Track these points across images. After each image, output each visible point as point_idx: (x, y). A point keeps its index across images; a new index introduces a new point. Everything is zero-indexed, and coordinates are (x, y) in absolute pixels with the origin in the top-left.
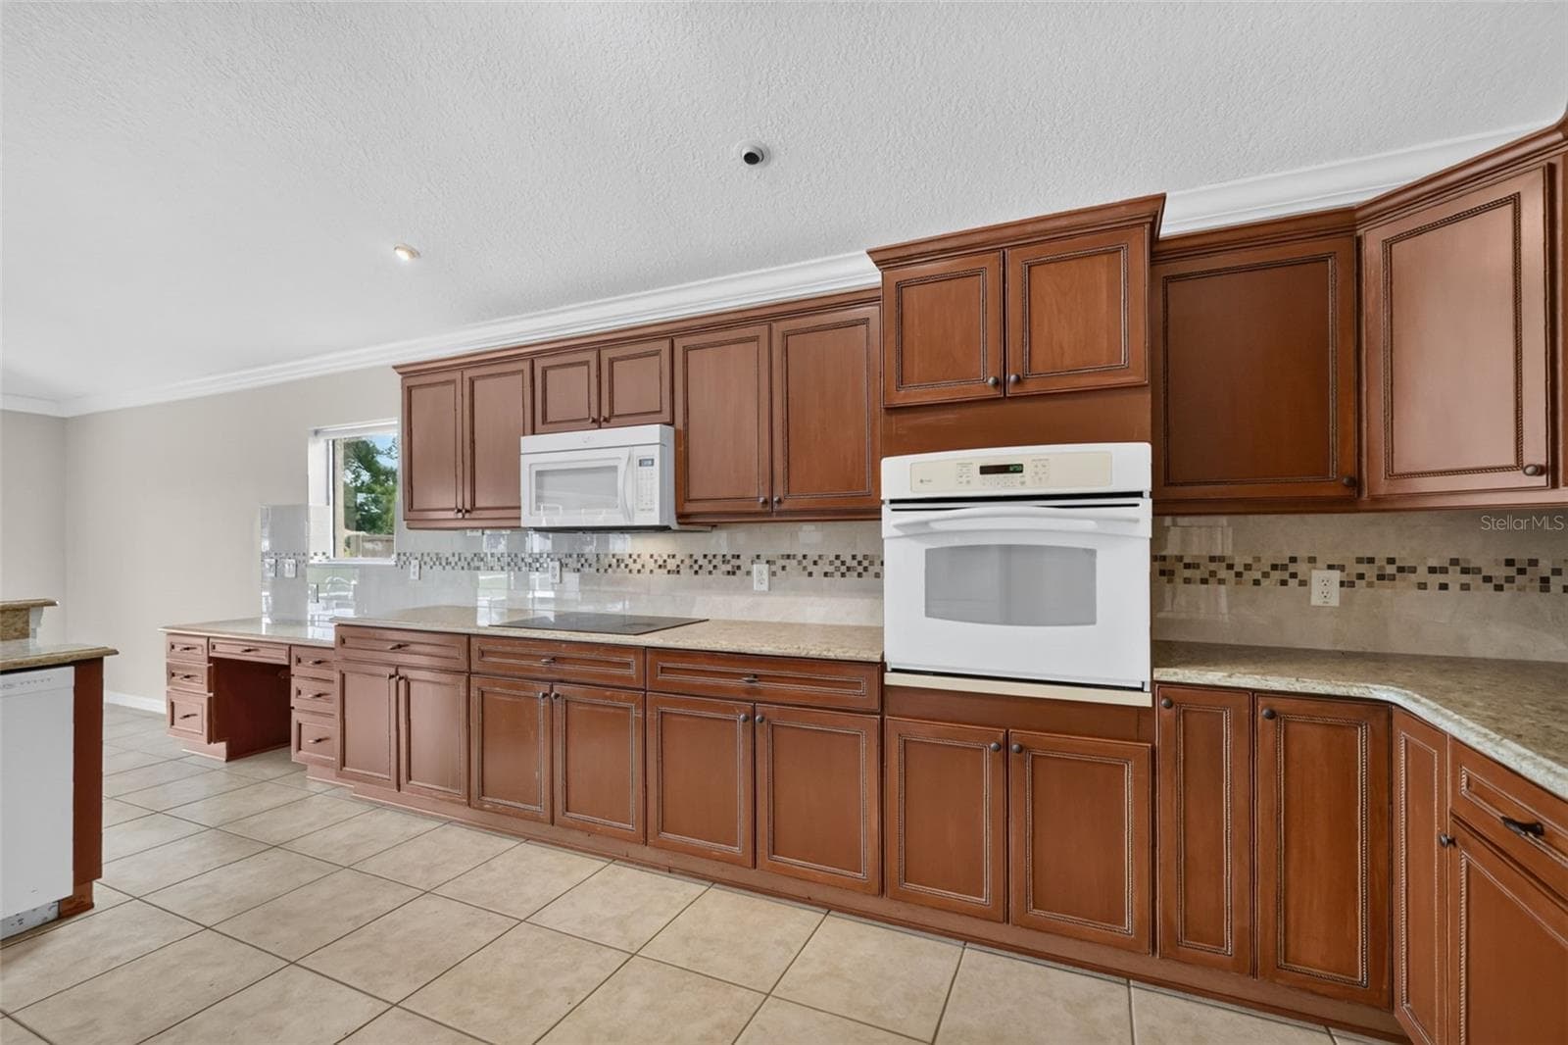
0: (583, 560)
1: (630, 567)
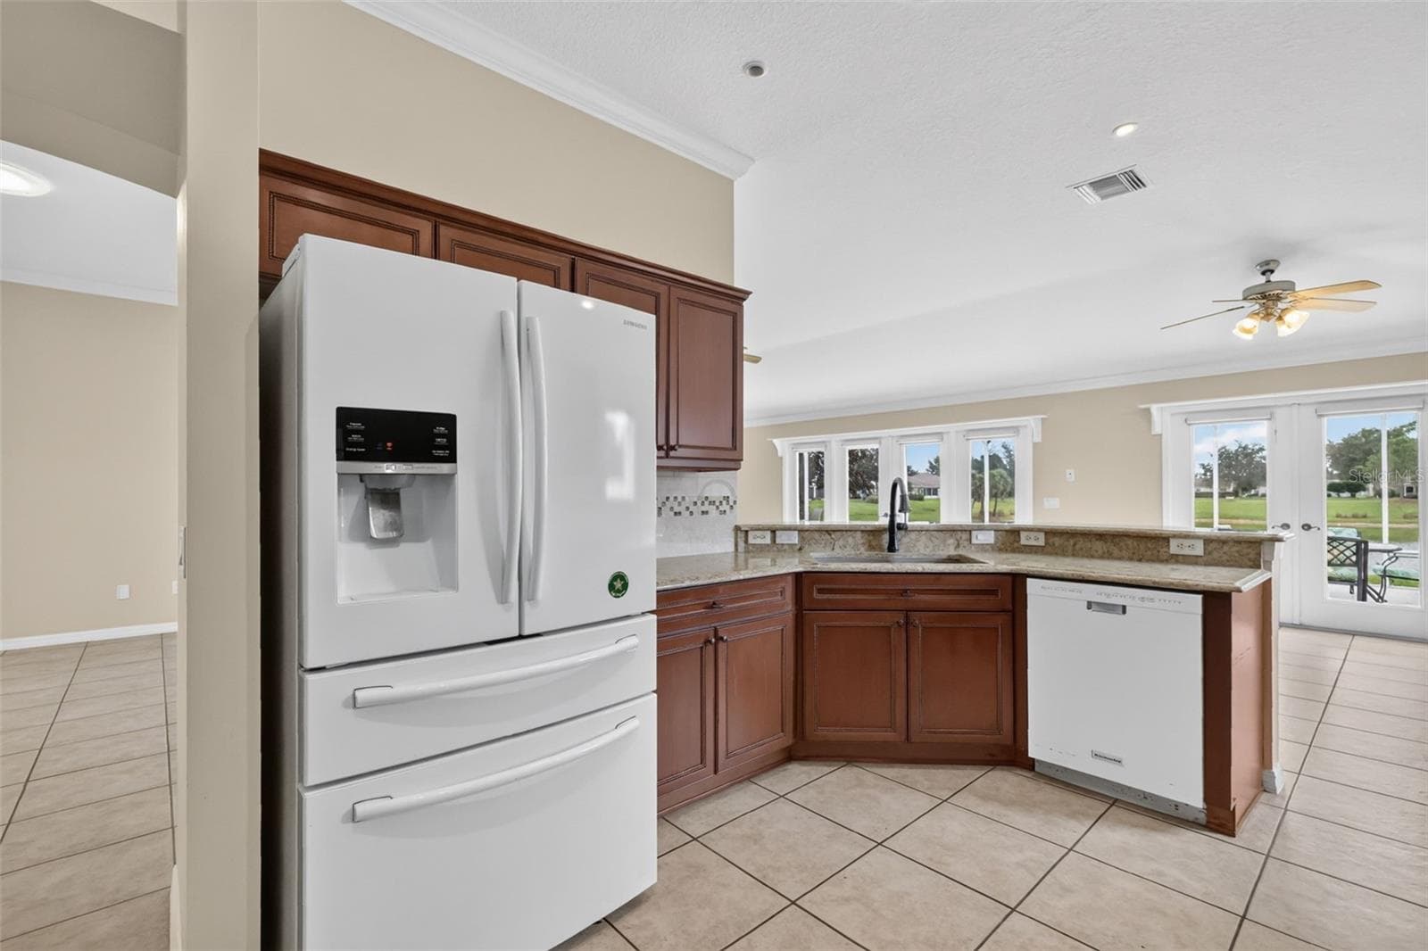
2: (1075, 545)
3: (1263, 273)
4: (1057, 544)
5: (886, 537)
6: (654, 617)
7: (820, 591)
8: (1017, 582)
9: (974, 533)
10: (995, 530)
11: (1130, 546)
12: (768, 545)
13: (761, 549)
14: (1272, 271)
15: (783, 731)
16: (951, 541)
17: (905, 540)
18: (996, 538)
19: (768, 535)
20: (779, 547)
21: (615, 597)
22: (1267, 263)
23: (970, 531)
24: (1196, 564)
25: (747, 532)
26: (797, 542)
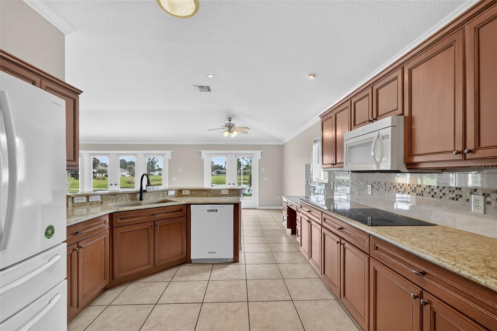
0: (380, 185)
1: (399, 190)
2: (198, 193)
3: (229, 120)
4: (193, 193)
5: (138, 196)
6: (66, 244)
7: (121, 219)
8: (188, 206)
9: (169, 192)
10: (175, 190)
11: (212, 193)
12: (85, 203)
13: (81, 205)
14: (231, 120)
15: (105, 279)
16: (162, 195)
17: (146, 196)
18: (175, 193)
19: (85, 198)
20: (91, 203)
21: (48, 238)
22: (230, 118)
23: (168, 191)
24: (227, 196)
25: (73, 198)
26: (100, 200)
